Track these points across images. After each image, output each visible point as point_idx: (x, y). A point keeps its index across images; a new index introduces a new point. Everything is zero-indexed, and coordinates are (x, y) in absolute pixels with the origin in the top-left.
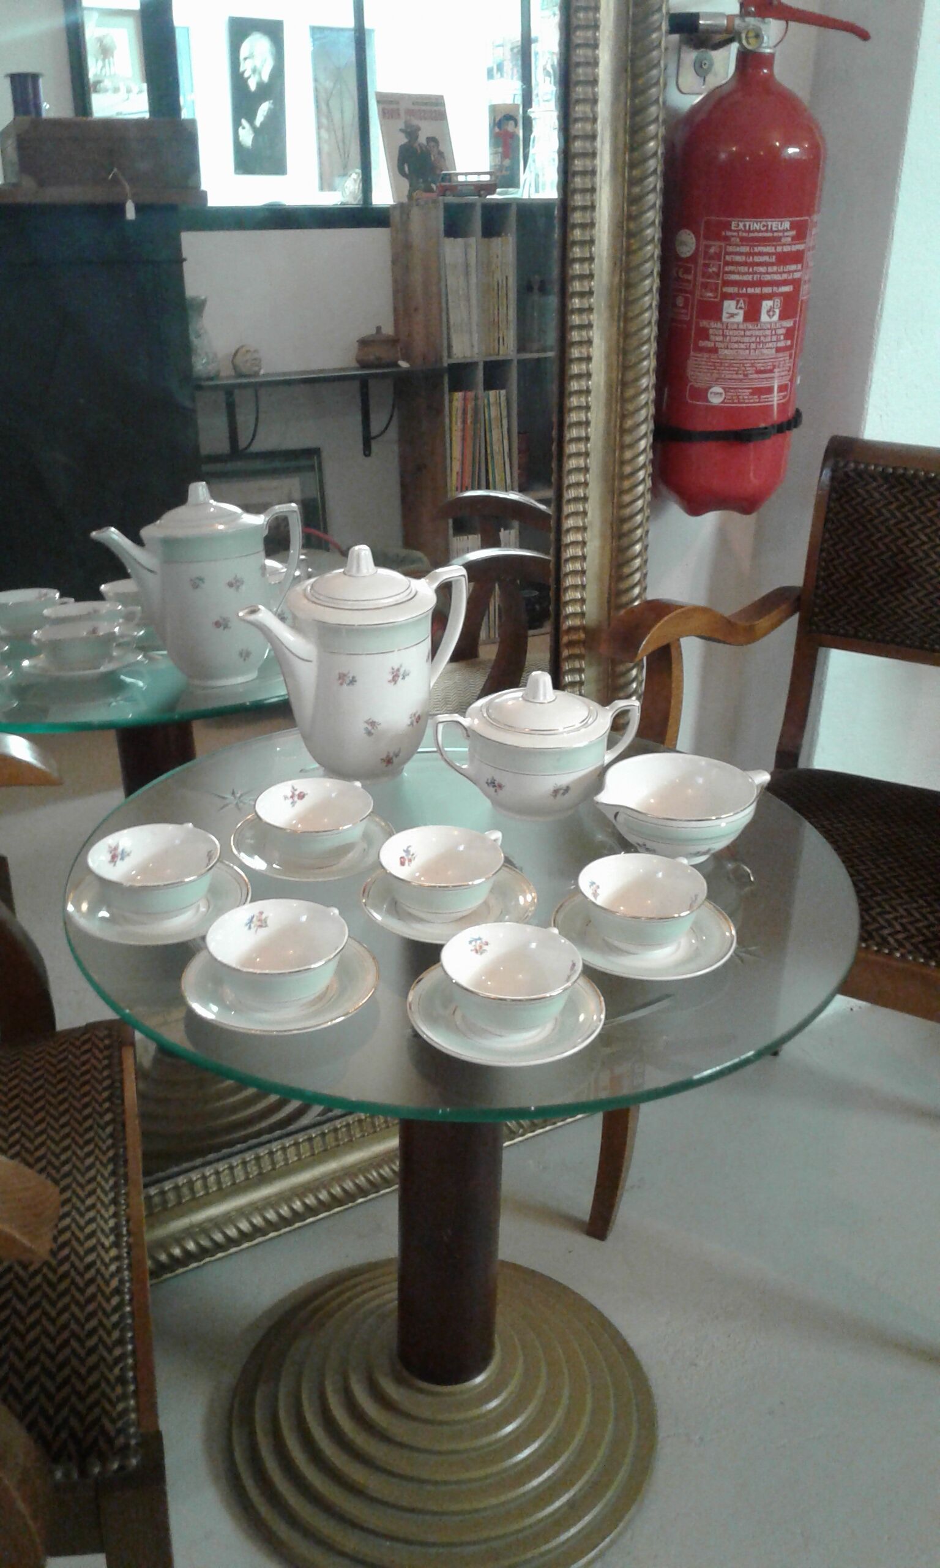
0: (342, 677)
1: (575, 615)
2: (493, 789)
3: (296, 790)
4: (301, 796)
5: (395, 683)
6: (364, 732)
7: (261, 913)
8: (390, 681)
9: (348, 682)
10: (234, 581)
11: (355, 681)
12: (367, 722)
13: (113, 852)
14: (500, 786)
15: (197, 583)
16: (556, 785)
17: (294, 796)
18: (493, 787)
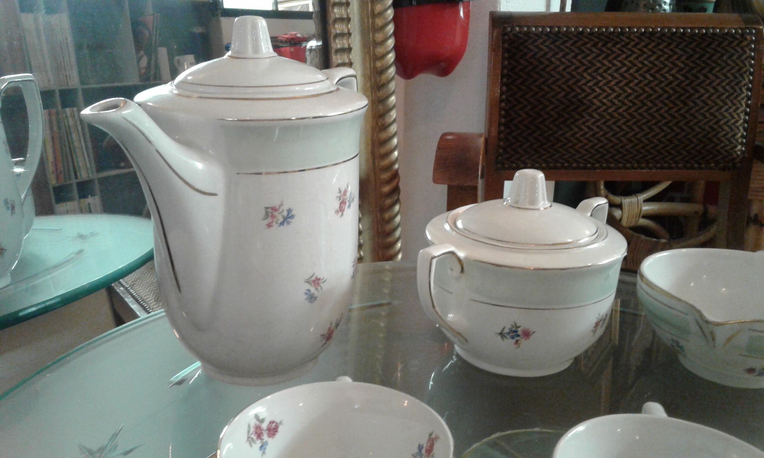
0: (271, 213)
2: (514, 341)
3: (262, 421)
4: (273, 430)
5: (342, 214)
6: (305, 297)
8: (337, 212)
9: (280, 220)
11: (292, 217)
12: (308, 282)
16: (599, 314)
17: (261, 433)
18: (513, 338)
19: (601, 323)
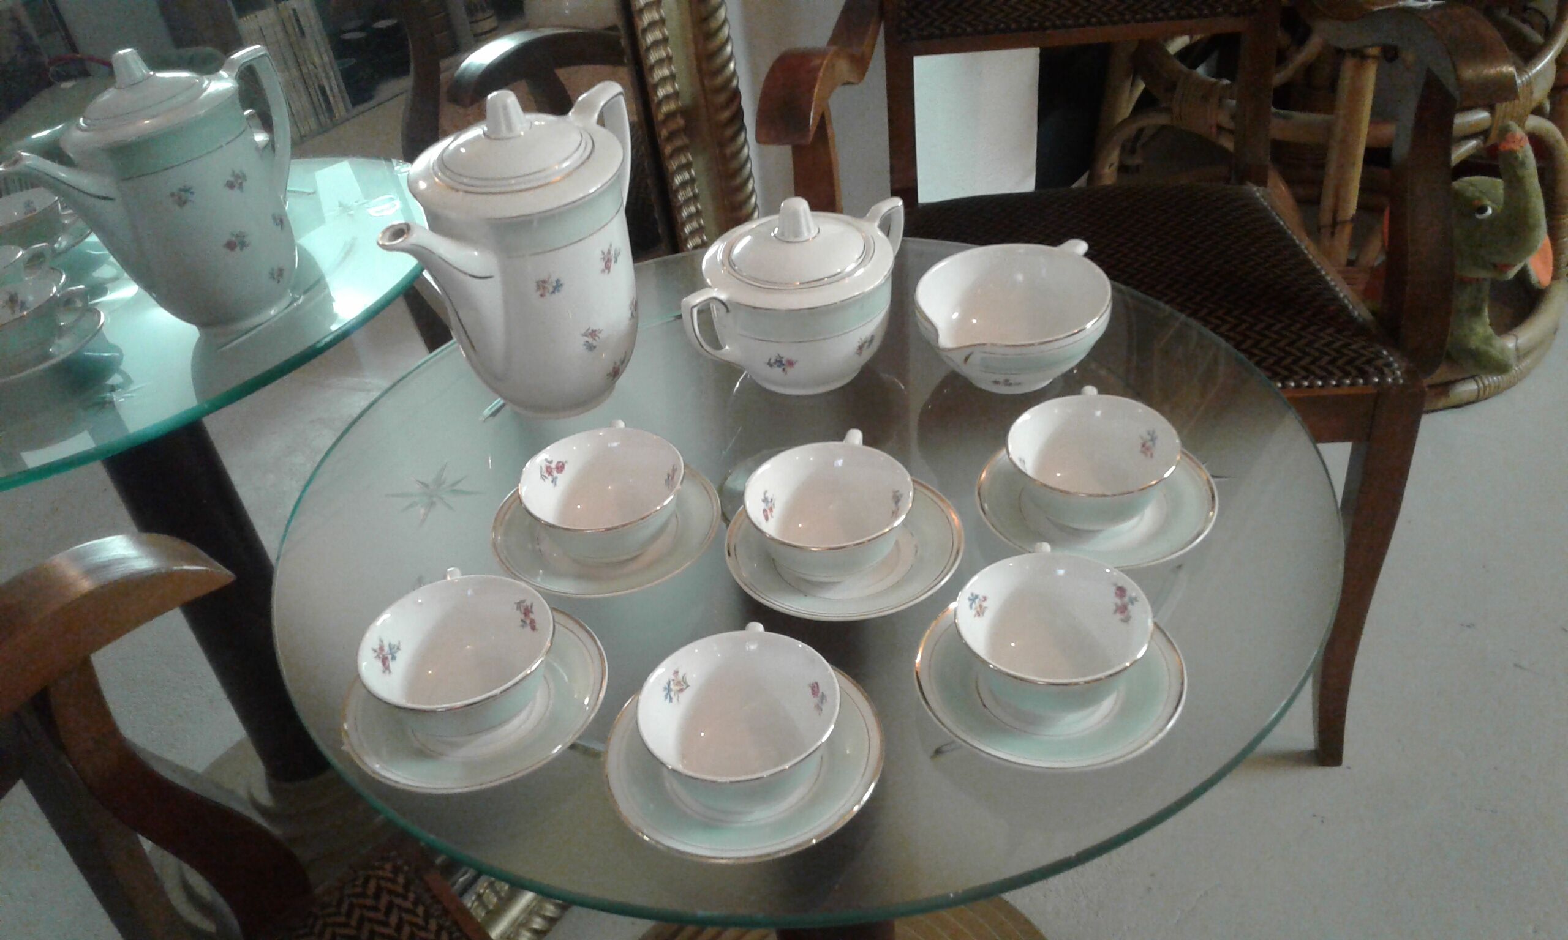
0: (542, 285)
1: (667, 97)
2: (781, 369)
3: (551, 462)
4: (560, 468)
5: (609, 272)
6: (584, 348)
7: (676, 673)
8: (603, 271)
9: (551, 289)
10: (232, 179)
11: (561, 285)
12: (585, 335)
13: (381, 656)
14: (791, 363)
15: (182, 197)
16: (861, 339)
17: (552, 471)
18: (779, 366)
19: (867, 344)
